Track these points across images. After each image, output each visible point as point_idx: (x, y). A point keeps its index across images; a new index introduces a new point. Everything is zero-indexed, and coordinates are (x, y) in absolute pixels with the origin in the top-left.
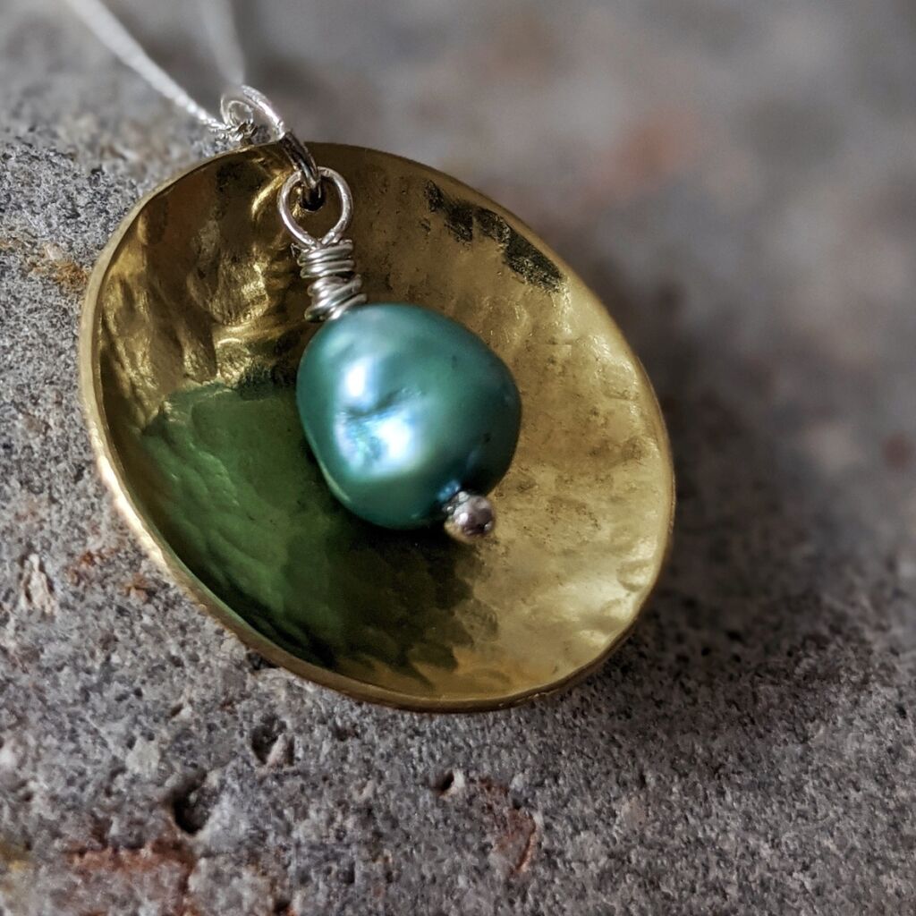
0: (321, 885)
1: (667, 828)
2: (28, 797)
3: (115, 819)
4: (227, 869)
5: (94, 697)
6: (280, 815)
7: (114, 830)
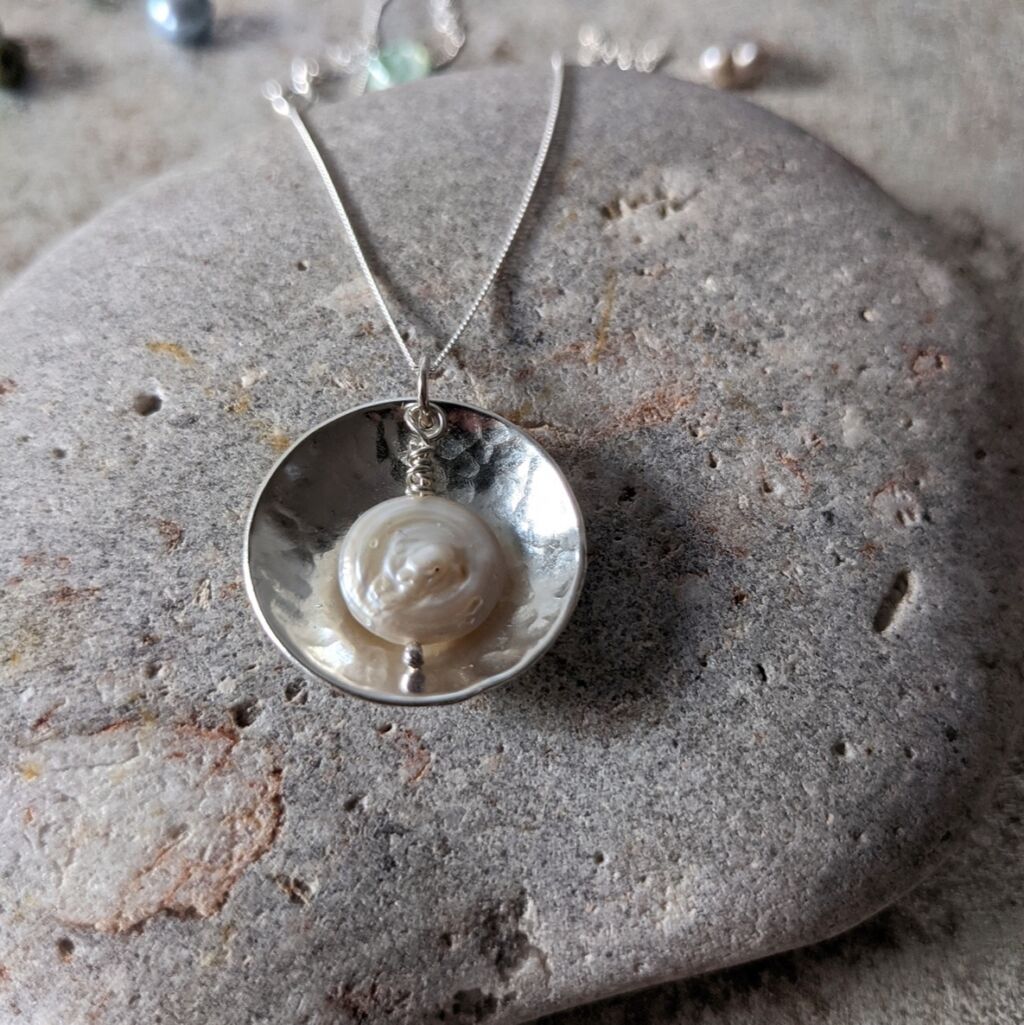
0: (301, 766)
1: (509, 776)
2: (165, 694)
3: (204, 712)
4: (253, 747)
5: (212, 654)
6: (290, 727)
7: (201, 717)
